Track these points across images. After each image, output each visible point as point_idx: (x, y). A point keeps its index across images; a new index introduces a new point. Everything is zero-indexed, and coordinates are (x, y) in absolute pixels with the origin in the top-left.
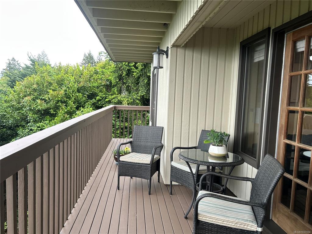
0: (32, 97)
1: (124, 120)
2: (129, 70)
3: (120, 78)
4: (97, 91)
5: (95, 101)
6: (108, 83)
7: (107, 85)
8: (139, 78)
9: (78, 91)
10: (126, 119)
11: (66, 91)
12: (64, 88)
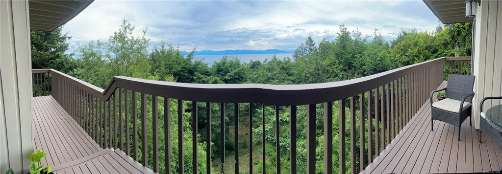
0: (401, 54)
1: (455, 67)
2: (459, 31)
3: (453, 37)
4: (438, 48)
5: (437, 55)
6: (445, 42)
7: (445, 44)
8: (466, 36)
9: (426, 49)
10: (457, 66)
11: (418, 49)
12: (418, 48)
